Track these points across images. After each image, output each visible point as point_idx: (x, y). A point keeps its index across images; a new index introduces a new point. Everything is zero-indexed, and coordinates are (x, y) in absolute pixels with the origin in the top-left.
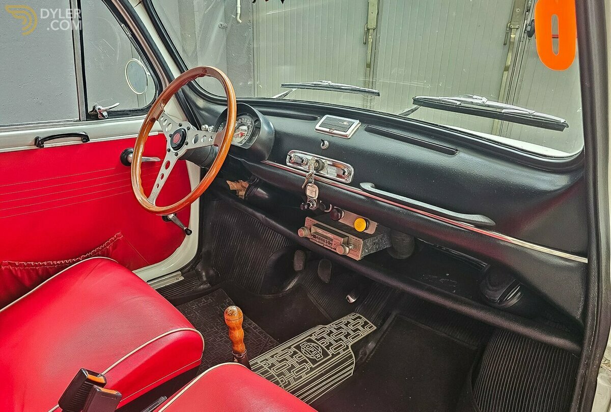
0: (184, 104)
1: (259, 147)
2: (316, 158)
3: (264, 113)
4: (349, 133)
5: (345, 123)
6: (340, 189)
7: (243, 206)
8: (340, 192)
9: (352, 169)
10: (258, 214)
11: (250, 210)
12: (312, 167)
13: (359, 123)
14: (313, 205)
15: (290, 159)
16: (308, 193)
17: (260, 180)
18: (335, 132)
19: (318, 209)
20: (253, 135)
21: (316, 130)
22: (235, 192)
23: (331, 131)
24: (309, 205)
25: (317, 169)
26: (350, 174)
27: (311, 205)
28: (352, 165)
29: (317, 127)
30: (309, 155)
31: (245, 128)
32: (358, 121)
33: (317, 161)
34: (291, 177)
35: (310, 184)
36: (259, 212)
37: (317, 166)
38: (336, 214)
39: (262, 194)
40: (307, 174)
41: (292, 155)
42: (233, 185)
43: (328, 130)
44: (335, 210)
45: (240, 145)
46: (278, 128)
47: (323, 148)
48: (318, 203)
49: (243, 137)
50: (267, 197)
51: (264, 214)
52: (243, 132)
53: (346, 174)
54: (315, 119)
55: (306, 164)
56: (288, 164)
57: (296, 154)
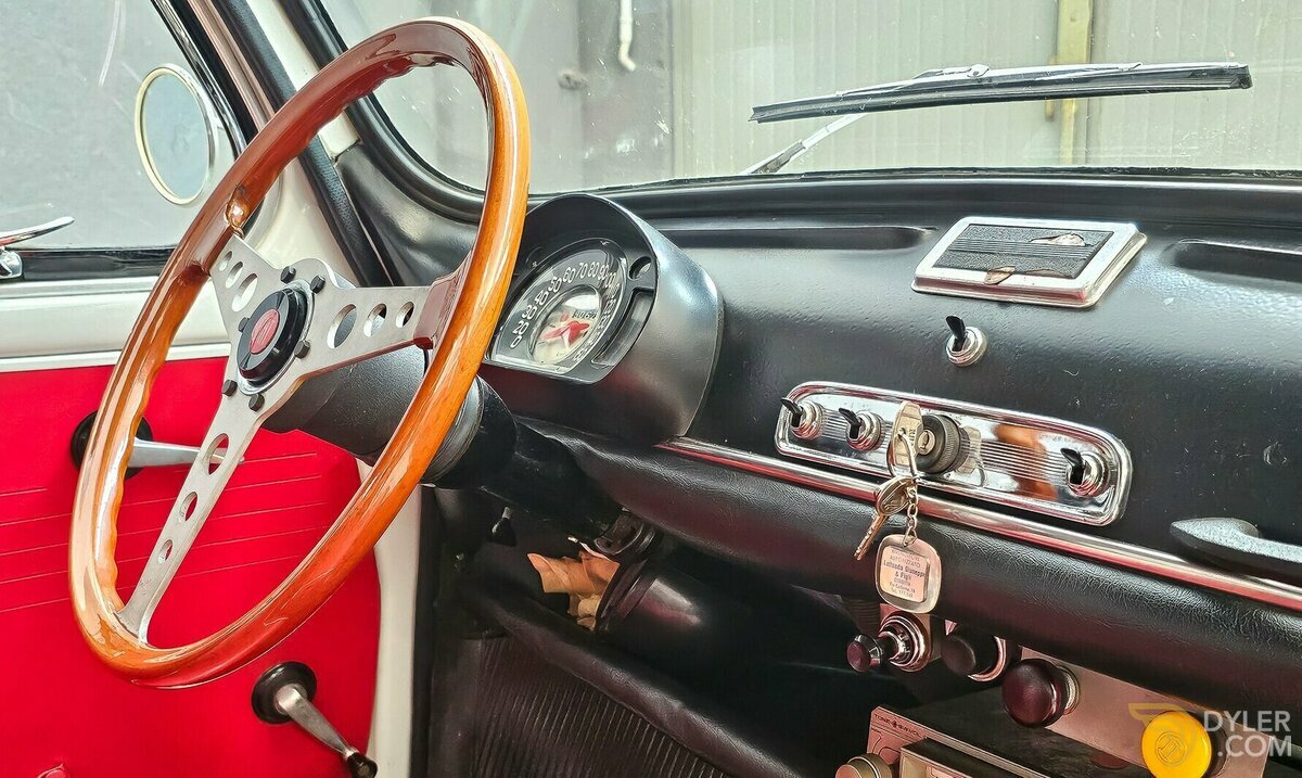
0: (352, 230)
1: (648, 378)
2: (924, 412)
3: (683, 241)
4: (1091, 280)
5: (1065, 241)
6: (1058, 560)
7: (591, 661)
8: (1057, 576)
9: (1124, 454)
10: (653, 696)
11: (618, 676)
12: (907, 453)
13: (1135, 238)
14: (910, 644)
15: (796, 421)
16: (890, 581)
17: (660, 535)
18: (1016, 281)
19: (932, 667)
20: (621, 325)
21: (921, 281)
22: (563, 601)
23: (996, 278)
24: (890, 646)
25: (932, 465)
26: (1108, 477)
27: (902, 649)
28: (1118, 434)
29: (926, 269)
30: (889, 399)
31: (591, 302)
32: (1130, 228)
33: (929, 424)
34: (802, 510)
35: (896, 538)
36: (655, 682)
37: (930, 447)
38: (1033, 689)
39: (674, 607)
40: (882, 487)
41: (806, 404)
42: (554, 574)
43: (979, 277)
44: (1025, 669)
45: (561, 371)
46: (741, 299)
47: (958, 359)
48: (935, 633)
49: (579, 341)
50: (694, 620)
51: (676, 694)
52: (581, 321)
53: (1091, 478)
54: (908, 240)
55: (875, 445)
56: (786, 447)
57: (825, 401)
